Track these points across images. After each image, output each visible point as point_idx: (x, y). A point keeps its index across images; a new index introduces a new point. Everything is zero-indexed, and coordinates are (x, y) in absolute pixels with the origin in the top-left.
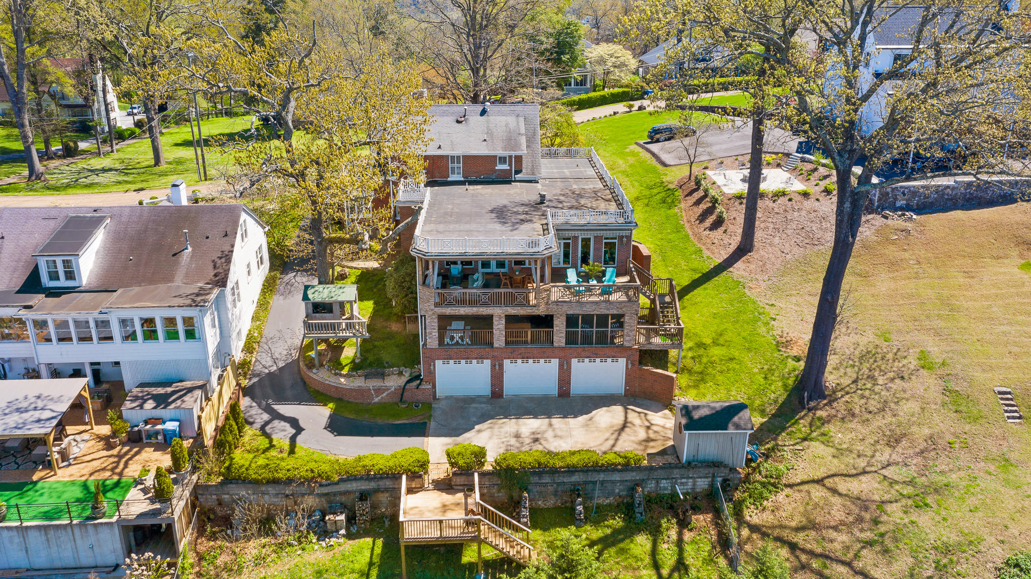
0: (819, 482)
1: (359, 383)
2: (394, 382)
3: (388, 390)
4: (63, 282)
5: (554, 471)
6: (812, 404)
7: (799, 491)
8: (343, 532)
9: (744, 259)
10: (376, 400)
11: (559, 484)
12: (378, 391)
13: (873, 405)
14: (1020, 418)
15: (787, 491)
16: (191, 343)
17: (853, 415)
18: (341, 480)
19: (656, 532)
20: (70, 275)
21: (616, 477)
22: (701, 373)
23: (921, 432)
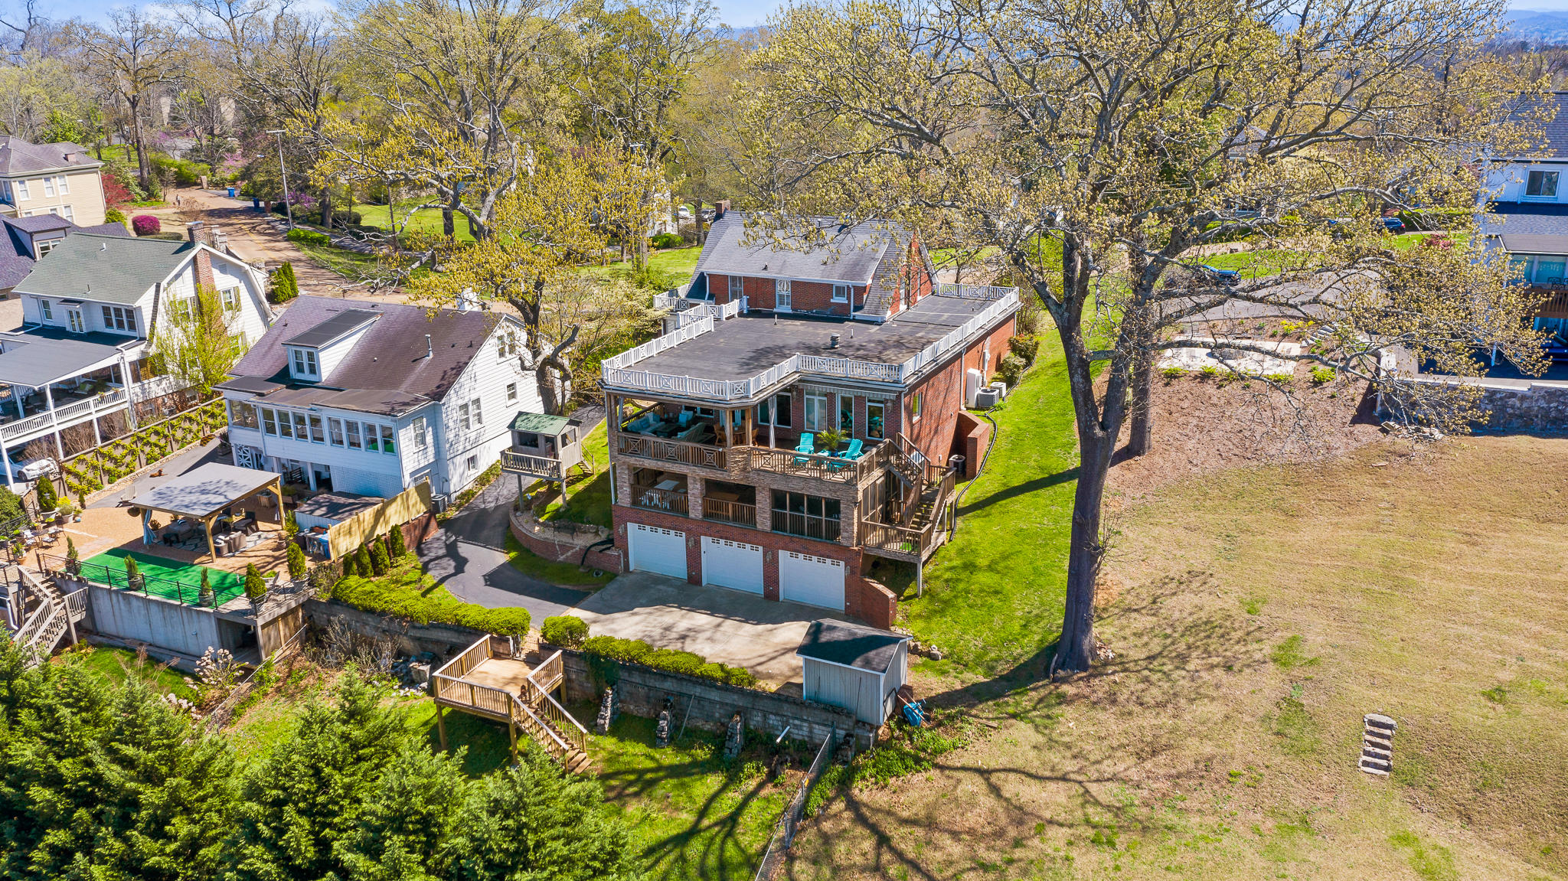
0: (984, 773)
1: (549, 535)
2: (581, 541)
3: (573, 548)
4: (306, 376)
5: (645, 670)
6: (1061, 673)
7: (948, 777)
8: (425, 685)
9: (1124, 463)
10: (562, 558)
11: (650, 688)
12: (564, 548)
13: (1154, 694)
14: (1387, 769)
15: (934, 773)
16: (388, 457)
17: (1114, 702)
18: (431, 626)
19: (733, 778)
20: (313, 370)
21: (714, 695)
22: (945, 602)
23: (1194, 748)
